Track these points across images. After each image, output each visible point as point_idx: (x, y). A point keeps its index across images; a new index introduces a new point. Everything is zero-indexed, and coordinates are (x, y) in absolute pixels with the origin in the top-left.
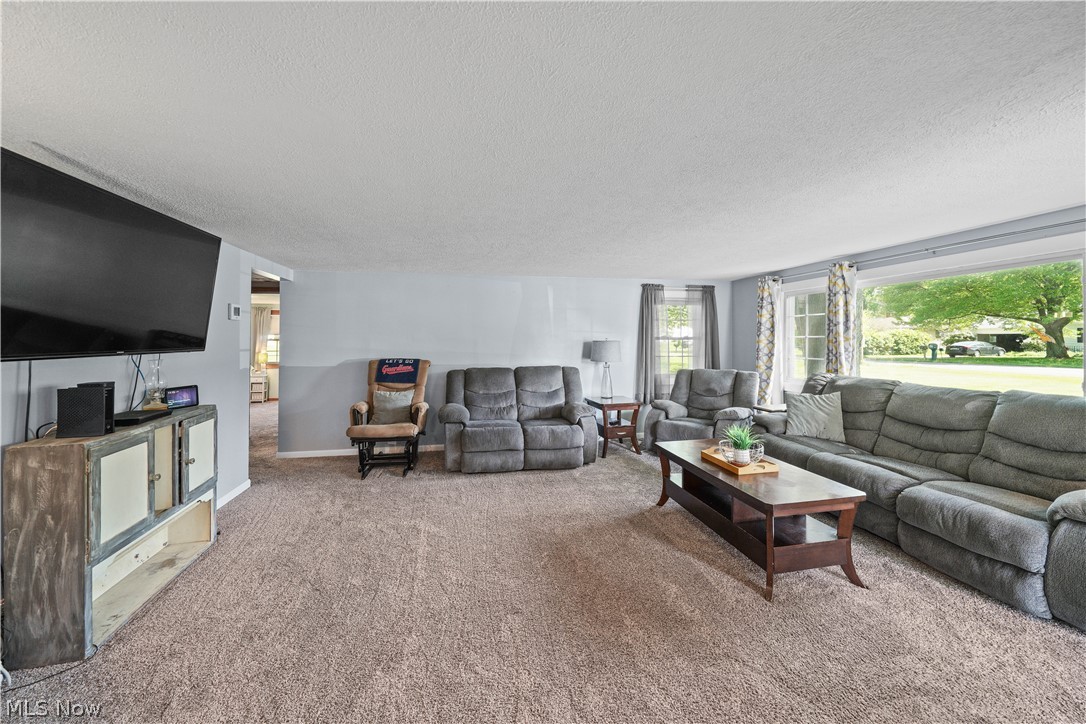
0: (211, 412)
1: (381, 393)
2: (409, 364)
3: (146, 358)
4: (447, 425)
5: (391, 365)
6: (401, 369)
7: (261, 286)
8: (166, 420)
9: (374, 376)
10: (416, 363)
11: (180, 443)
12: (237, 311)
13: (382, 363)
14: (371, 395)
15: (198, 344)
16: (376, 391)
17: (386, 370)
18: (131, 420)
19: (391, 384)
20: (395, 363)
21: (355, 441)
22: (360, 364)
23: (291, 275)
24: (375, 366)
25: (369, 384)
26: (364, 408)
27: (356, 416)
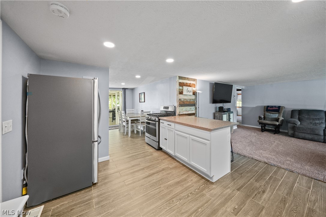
0: (232, 112)
1: (268, 114)
2: (277, 107)
3: (224, 104)
4: (289, 124)
5: (270, 107)
6: (274, 108)
7: (238, 90)
8: (228, 112)
9: (265, 110)
10: (279, 107)
11: (229, 116)
12: (235, 96)
13: (268, 107)
14: (265, 114)
15: (230, 102)
16: (266, 113)
17: (269, 108)
18: (225, 112)
19: (271, 112)
20: (272, 107)
21: (260, 123)
22: (261, 107)
23: (244, 87)
24: (266, 107)
25: (264, 112)
26: (263, 117)
27: (260, 118)
